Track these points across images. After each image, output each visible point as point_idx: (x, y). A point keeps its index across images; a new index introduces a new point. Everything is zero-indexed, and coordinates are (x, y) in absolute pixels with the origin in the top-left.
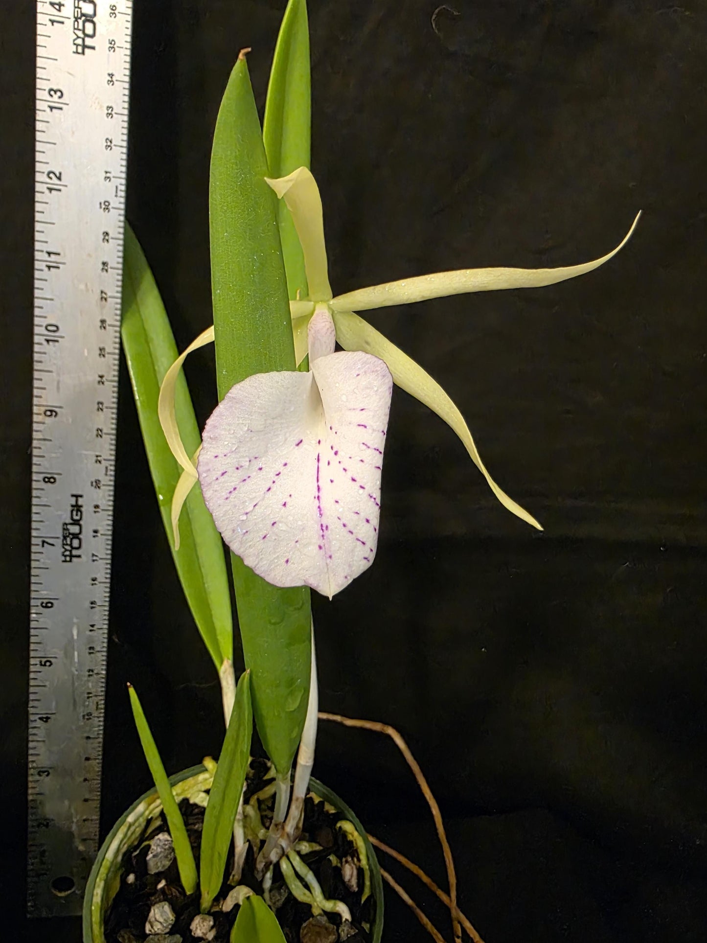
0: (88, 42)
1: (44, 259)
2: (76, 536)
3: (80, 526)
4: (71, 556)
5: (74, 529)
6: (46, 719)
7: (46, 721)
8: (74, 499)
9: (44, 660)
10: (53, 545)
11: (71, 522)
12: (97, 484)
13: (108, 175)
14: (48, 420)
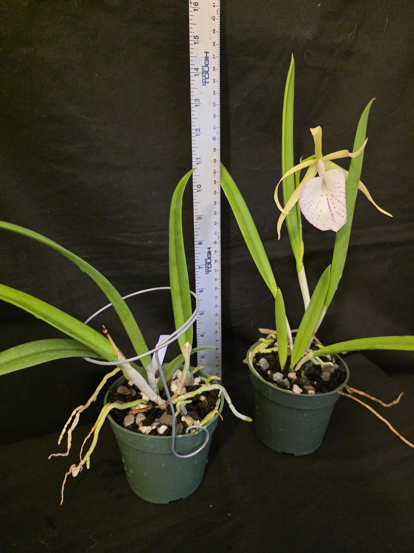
0: (207, 80)
1: (196, 161)
2: (209, 263)
3: (211, 259)
4: (208, 271)
5: (209, 261)
6: (202, 336)
7: (203, 336)
8: (208, 249)
9: (201, 313)
10: (202, 268)
11: (208, 258)
12: (215, 243)
13: (215, 127)
14: (198, 221)
